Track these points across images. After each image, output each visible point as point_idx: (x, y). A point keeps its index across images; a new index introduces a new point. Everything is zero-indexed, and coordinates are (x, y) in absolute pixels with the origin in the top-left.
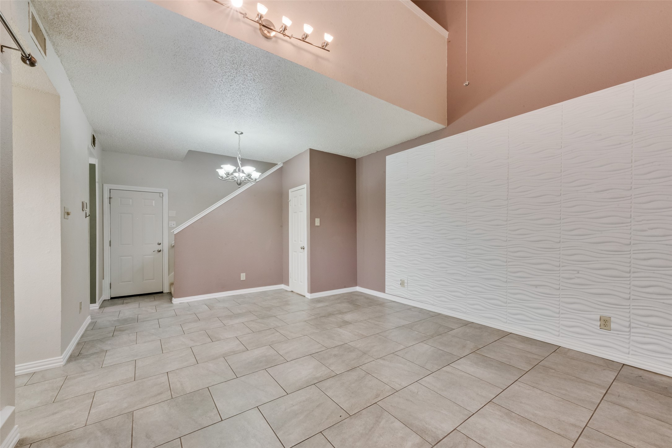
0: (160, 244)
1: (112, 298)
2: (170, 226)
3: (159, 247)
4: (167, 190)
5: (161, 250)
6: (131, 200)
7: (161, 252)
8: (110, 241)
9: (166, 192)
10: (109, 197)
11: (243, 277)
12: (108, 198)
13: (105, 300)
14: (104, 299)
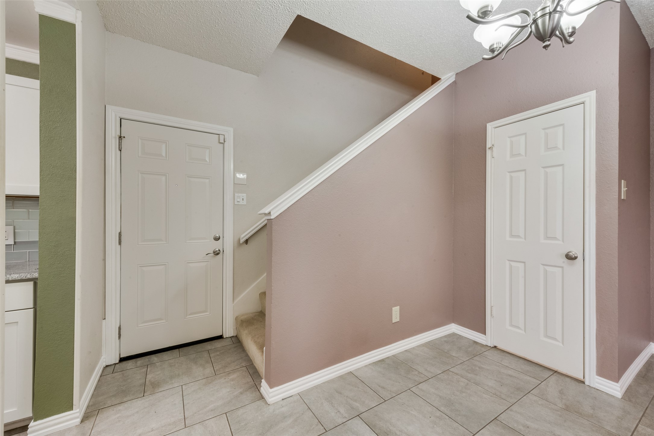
0: (219, 239)
1: (122, 360)
2: (236, 203)
3: (217, 245)
4: (231, 130)
5: (219, 250)
6: (164, 146)
7: (220, 256)
8: (120, 234)
9: (229, 133)
10: (118, 134)
11: (396, 314)
12: (115, 137)
13: (107, 366)
14: (104, 365)
